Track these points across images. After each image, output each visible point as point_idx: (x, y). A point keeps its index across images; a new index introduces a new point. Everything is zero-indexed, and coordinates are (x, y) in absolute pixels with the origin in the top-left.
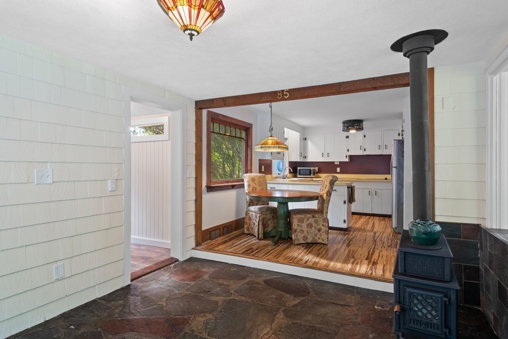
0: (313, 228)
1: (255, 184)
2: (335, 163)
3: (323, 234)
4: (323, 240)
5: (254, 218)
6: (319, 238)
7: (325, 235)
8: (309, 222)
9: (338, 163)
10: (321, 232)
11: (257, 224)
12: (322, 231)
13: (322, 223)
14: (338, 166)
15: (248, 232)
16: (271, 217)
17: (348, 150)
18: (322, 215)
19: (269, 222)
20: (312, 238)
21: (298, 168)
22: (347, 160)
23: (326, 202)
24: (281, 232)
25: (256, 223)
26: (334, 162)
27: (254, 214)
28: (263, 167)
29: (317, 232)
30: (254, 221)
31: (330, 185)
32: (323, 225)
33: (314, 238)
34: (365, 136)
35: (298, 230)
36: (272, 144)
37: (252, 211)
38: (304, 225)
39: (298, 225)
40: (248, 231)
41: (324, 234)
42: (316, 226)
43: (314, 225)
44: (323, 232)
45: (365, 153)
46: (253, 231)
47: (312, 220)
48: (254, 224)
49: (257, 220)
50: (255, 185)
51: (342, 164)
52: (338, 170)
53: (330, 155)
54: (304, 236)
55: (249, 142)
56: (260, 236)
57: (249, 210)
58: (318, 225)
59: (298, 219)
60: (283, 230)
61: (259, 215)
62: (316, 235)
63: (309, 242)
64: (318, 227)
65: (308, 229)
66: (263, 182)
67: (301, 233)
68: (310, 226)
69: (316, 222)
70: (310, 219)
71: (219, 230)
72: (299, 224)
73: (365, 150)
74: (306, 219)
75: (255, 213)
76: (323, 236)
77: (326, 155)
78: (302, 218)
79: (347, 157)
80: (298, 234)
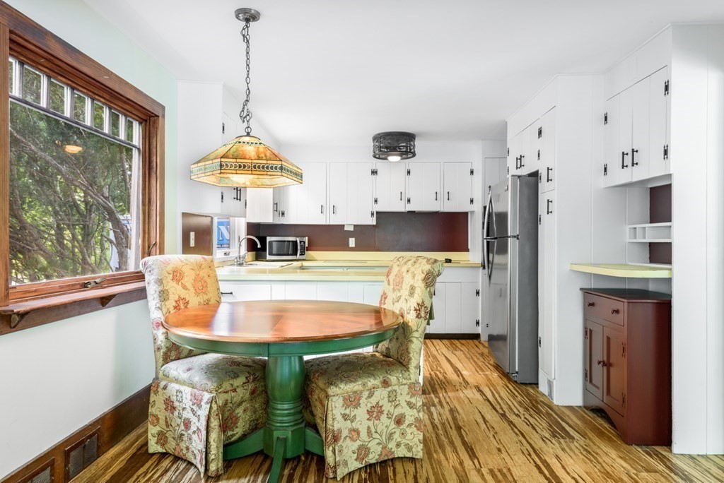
0: (383, 417)
1: (184, 287)
2: (346, 229)
3: (409, 431)
4: (409, 448)
5: (187, 402)
6: (398, 445)
7: (416, 432)
8: (374, 400)
9: (352, 229)
10: (404, 426)
11: (199, 423)
12: (407, 422)
13: (408, 398)
14: (350, 234)
15: (160, 449)
16: (247, 396)
17: (376, 201)
18: (407, 374)
19: (240, 411)
20: (379, 448)
21: (269, 239)
22: (372, 221)
23: (416, 334)
24: (285, 440)
25: (194, 419)
26: (344, 226)
27: (187, 391)
28: (192, 235)
29: (393, 426)
30: (187, 414)
31: (428, 285)
32: (409, 404)
33: (384, 448)
34: (409, 172)
35: (345, 433)
36: (259, 158)
37: (177, 381)
38: (361, 413)
39: (345, 417)
40: (163, 445)
41: (413, 429)
42: (392, 411)
43: (387, 407)
44: (410, 425)
45: (410, 208)
46: (183, 445)
47: (381, 395)
48: (187, 424)
49: (203, 412)
50: (183, 293)
51: (360, 230)
52: (352, 243)
53: (338, 210)
54: (361, 448)
55: (156, 160)
56: (213, 467)
57: (166, 376)
58: (396, 407)
59: (345, 399)
60: (289, 434)
61: (207, 396)
62: (390, 437)
63: (373, 461)
64: (397, 412)
65: (370, 424)
66: (209, 281)
67: (353, 440)
68: (375, 412)
69: (392, 398)
70: (377, 393)
71: (48, 471)
72: (347, 411)
73: (409, 201)
74: (366, 394)
75: (193, 386)
76: (409, 436)
77: (328, 210)
78: (355, 392)
79: (372, 214)
80: (344, 445)
